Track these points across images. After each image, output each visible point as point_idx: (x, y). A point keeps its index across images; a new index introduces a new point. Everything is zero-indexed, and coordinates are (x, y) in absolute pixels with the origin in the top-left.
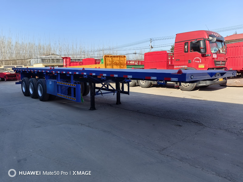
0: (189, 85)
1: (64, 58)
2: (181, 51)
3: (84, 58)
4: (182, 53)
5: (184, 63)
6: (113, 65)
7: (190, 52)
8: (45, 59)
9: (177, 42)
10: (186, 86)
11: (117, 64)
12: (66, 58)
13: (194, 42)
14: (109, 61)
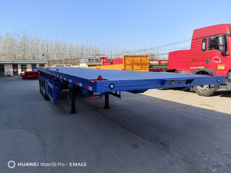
0: (206, 90)
1: (101, 58)
2: (199, 49)
3: (114, 58)
4: (199, 51)
5: (201, 63)
6: (133, 65)
7: (208, 51)
8: (91, 59)
9: (193, 39)
10: (203, 91)
11: (137, 64)
12: (103, 58)
13: (212, 38)
14: (129, 61)
